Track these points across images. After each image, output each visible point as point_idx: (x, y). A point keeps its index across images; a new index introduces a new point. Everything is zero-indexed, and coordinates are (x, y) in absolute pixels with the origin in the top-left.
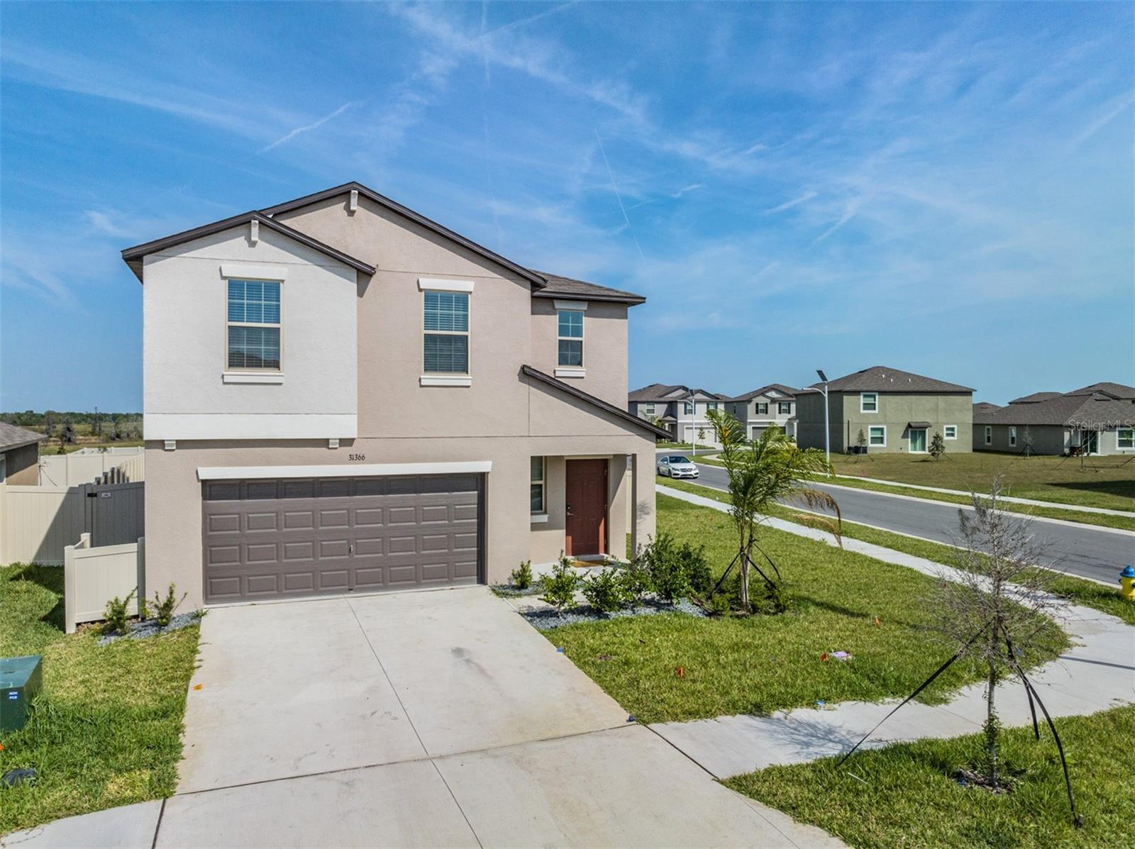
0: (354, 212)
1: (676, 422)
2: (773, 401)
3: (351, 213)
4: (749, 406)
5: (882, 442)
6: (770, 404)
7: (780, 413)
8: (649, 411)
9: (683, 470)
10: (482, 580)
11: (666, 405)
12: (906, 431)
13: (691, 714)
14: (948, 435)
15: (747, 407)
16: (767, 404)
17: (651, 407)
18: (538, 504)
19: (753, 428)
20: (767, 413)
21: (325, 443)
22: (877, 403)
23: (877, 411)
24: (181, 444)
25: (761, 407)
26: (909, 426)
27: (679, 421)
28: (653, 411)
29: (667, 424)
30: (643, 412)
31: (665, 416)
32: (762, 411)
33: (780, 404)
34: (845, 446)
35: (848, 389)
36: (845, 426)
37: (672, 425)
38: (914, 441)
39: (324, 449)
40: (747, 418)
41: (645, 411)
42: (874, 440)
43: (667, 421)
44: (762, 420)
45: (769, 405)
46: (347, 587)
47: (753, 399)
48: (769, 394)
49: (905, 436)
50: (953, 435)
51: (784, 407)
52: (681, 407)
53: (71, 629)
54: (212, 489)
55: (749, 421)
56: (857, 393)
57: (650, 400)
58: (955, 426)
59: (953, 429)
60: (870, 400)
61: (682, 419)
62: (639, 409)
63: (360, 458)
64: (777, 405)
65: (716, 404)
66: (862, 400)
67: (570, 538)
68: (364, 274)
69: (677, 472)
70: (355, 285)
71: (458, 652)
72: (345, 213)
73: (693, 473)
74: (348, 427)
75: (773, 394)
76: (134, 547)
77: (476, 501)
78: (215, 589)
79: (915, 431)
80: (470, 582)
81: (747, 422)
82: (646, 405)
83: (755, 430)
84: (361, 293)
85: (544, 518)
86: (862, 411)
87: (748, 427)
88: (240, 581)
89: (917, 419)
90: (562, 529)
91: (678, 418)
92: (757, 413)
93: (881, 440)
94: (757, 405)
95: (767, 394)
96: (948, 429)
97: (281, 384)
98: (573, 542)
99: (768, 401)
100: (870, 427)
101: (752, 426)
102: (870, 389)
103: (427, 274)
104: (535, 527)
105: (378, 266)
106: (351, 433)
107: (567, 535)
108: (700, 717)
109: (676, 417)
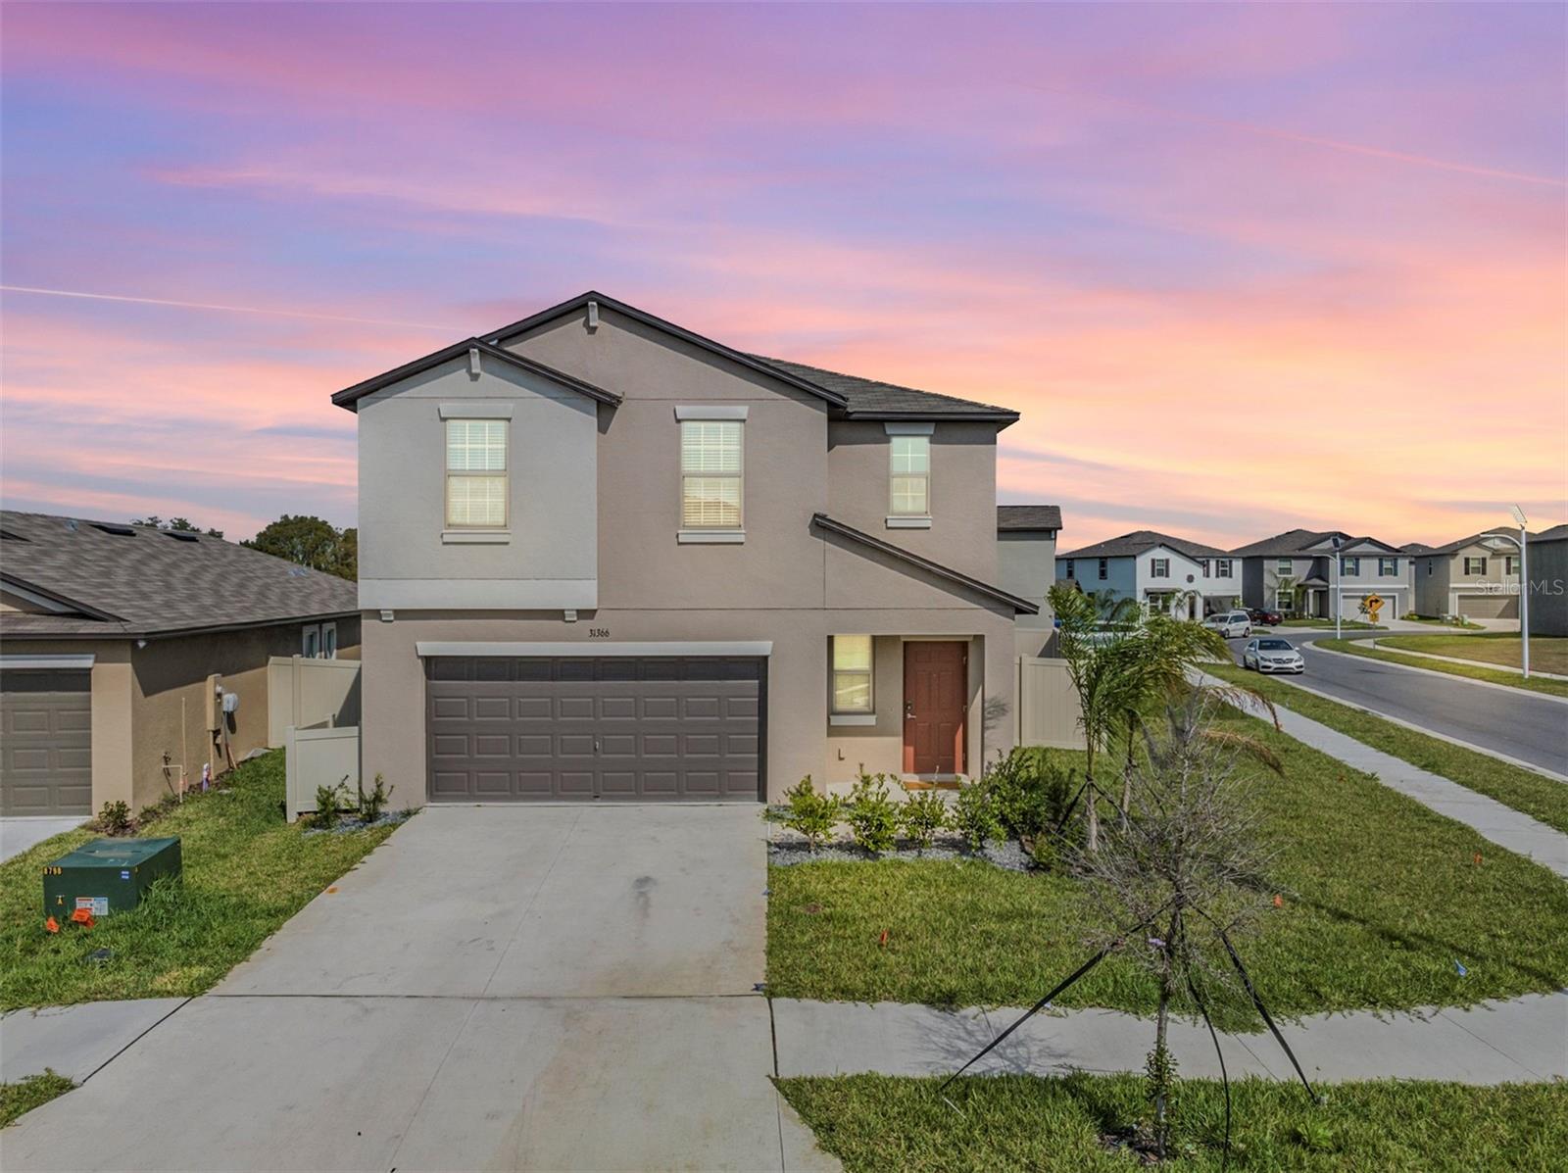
0: (595, 328)
1: (1327, 587)
2: (1496, 554)
3: (592, 330)
4: (1452, 562)
6: (1491, 558)
7: (1508, 573)
8: (1282, 571)
9: (1277, 661)
10: (763, 798)
11: (1311, 562)
15: (1448, 565)
16: (1484, 560)
17: (1286, 565)
19: (1460, 597)
20: (1484, 573)
21: (559, 614)
24: (401, 614)
25: (1472, 564)
27: (1331, 586)
28: (1289, 571)
29: (1311, 591)
30: (1270, 571)
31: (1309, 578)
32: (1476, 570)
33: (1508, 559)
37: (1320, 592)
39: (560, 623)
40: (1448, 582)
41: (1276, 571)
43: (1313, 586)
44: (1475, 583)
45: (1488, 562)
46: (592, 793)
47: (1461, 552)
48: (1488, 544)
51: (1513, 564)
52: (1335, 564)
53: (292, 818)
54: (436, 667)
55: (1452, 585)
57: (1284, 554)
62: (1265, 567)
63: (603, 634)
64: (1503, 561)
65: (1396, 560)
67: (911, 750)
68: (605, 405)
69: (1268, 664)
70: (595, 420)
71: (642, 881)
72: (585, 331)
73: (1292, 665)
74: (584, 593)
75: (1495, 544)
77: (756, 693)
78: (439, 785)
80: (749, 798)
81: (1449, 588)
82: (1277, 561)
83: (1463, 601)
84: (603, 428)
85: (868, 720)
87: (1451, 595)
88: (469, 776)
90: (897, 735)
92: (1467, 573)
94: (1467, 560)
95: (1484, 544)
97: (507, 543)
98: (916, 754)
99: (1487, 554)
101: (1457, 594)
103: (687, 401)
105: (624, 393)
106: (591, 602)
107: (905, 744)
109: (1328, 582)
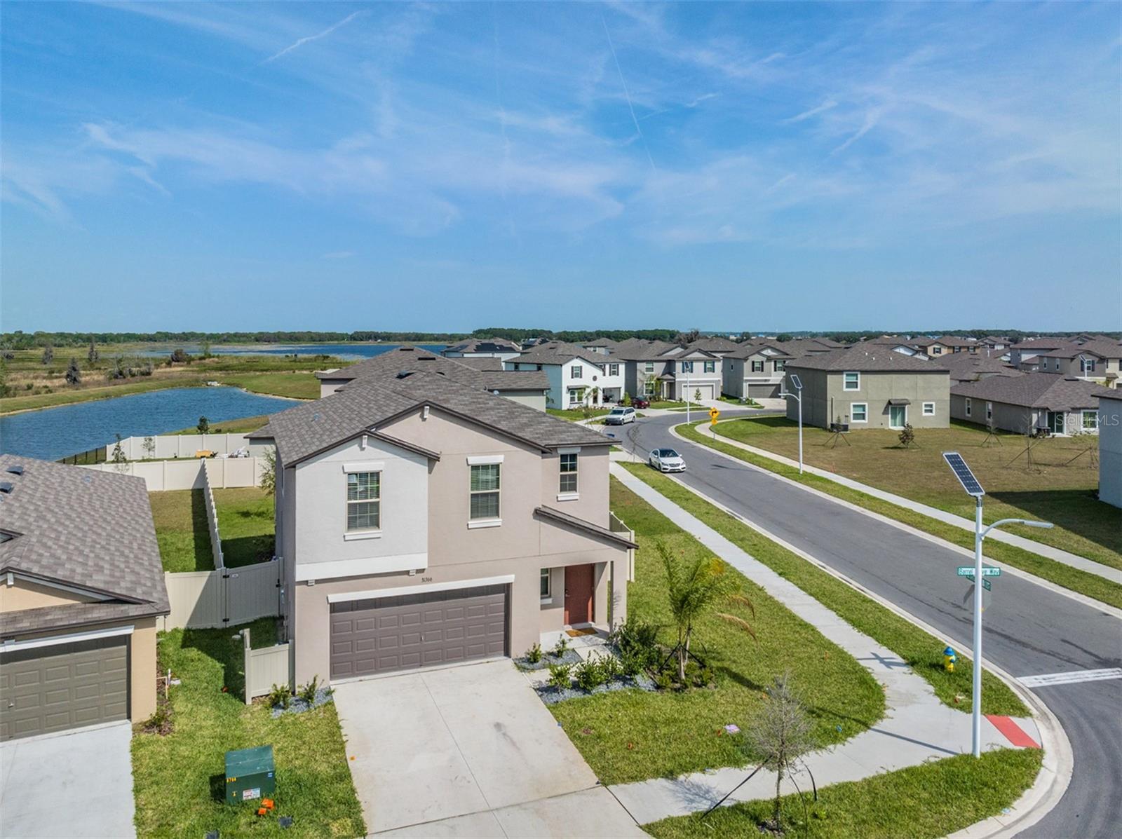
0: (426, 419)
1: (674, 380)
2: (769, 359)
4: (745, 364)
5: (864, 418)
6: (766, 362)
7: (775, 370)
8: (648, 369)
9: (671, 465)
10: (507, 653)
11: (664, 364)
12: (887, 408)
13: (633, 779)
14: (926, 411)
15: (743, 364)
16: (762, 362)
17: (650, 366)
18: (545, 591)
19: (749, 385)
20: (762, 371)
21: (407, 573)
22: (859, 381)
23: (859, 389)
24: (317, 582)
25: (757, 365)
26: (890, 403)
27: (677, 380)
28: (652, 370)
29: (665, 383)
30: (641, 372)
31: (663, 375)
32: (758, 369)
33: (775, 362)
34: (829, 422)
35: (832, 369)
36: (829, 403)
37: (670, 383)
38: (894, 417)
39: (406, 576)
40: (743, 376)
41: (644, 370)
42: (856, 416)
43: (666, 380)
44: (758, 377)
46: (418, 664)
47: (750, 358)
48: (764, 352)
49: (885, 412)
50: (931, 411)
51: (779, 365)
52: (679, 366)
53: (249, 702)
54: (335, 608)
55: (745, 378)
56: (840, 372)
57: (649, 359)
58: (933, 403)
59: (931, 406)
60: (852, 379)
61: (681, 377)
62: (638, 368)
63: (429, 580)
64: (773, 363)
65: (714, 362)
66: (845, 378)
67: (567, 612)
68: (431, 459)
69: (666, 467)
70: (427, 468)
71: (498, 726)
72: (421, 420)
73: (680, 467)
74: (421, 561)
75: (769, 352)
76: (286, 646)
77: (504, 600)
78: (338, 670)
79: (895, 408)
80: (500, 655)
81: (742, 379)
82: (645, 364)
83: (751, 388)
84: (430, 472)
85: (549, 601)
86: (845, 389)
87: (744, 384)
88: (352, 664)
89: (897, 396)
90: (562, 607)
91: (677, 375)
92: (753, 371)
93: (862, 416)
94: (753, 363)
96: (926, 406)
97: (379, 538)
98: (569, 614)
99: (764, 359)
100: (852, 404)
101: (748, 383)
102: (854, 368)
103: (473, 454)
104: (543, 607)
105: (441, 452)
106: (425, 566)
107: (565, 610)
108: (637, 781)
109: (674, 377)
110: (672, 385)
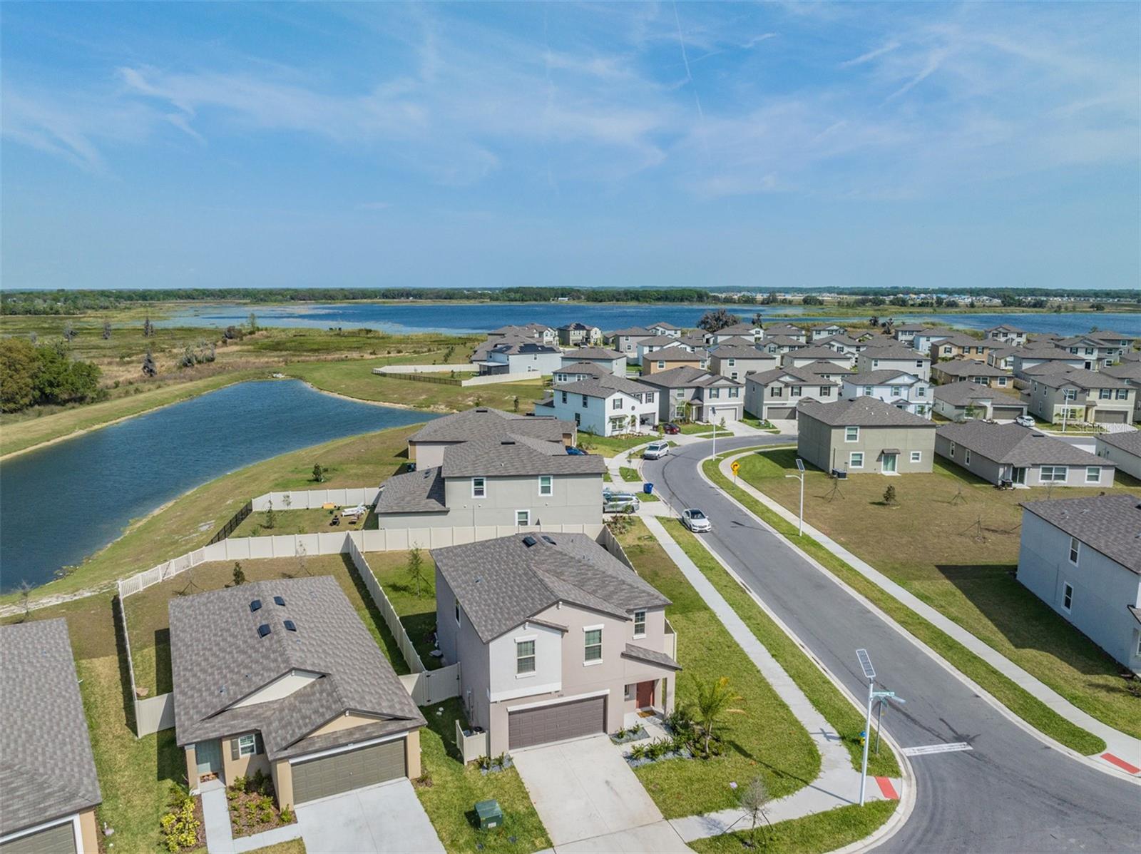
0: (560, 608)
1: (702, 404)
2: (787, 385)
4: (765, 390)
5: (860, 464)
6: (784, 387)
7: (792, 395)
8: (679, 395)
11: (694, 390)
12: (880, 456)
14: (913, 458)
15: (763, 390)
16: (781, 388)
17: (681, 392)
19: (768, 408)
20: (780, 395)
21: (550, 693)
22: (858, 434)
23: (857, 441)
24: (503, 701)
25: (775, 391)
26: (883, 452)
27: (704, 404)
28: (682, 395)
30: (673, 399)
31: (693, 400)
32: (777, 394)
33: (792, 388)
34: (831, 469)
35: (836, 424)
36: (832, 452)
37: (699, 407)
38: (886, 463)
39: (549, 695)
40: (763, 400)
41: (676, 397)
42: (854, 463)
43: (695, 404)
44: (776, 401)
47: (769, 383)
48: (782, 379)
49: (879, 460)
50: (918, 459)
51: (795, 390)
52: (706, 392)
53: (466, 763)
56: (843, 427)
57: (680, 387)
58: (920, 452)
59: (918, 454)
60: (853, 433)
61: (708, 402)
62: (671, 394)
63: (562, 696)
64: (790, 389)
66: (846, 432)
67: (638, 702)
68: (564, 631)
69: (695, 528)
70: (560, 636)
71: (607, 782)
72: (557, 609)
74: (558, 686)
75: (787, 379)
76: (486, 734)
77: (603, 703)
78: (513, 745)
79: (888, 456)
80: (601, 732)
81: (763, 403)
82: (676, 390)
83: (770, 410)
84: (562, 638)
85: (628, 696)
86: (846, 441)
88: (520, 741)
89: (889, 446)
91: (704, 401)
92: (772, 396)
93: (860, 463)
94: (773, 388)
95: (780, 379)
96: (914, 454)
97: (534, 676)
99: (783, 385)
100: (851, 453)
101: (767, 406)
102: (855, 423)
103: (587, 625)
104: (626, 700)
105: (568, 627)
106: (560, 689)
108: (683, 817)
109: (702, 401)
110: (700, 409)
